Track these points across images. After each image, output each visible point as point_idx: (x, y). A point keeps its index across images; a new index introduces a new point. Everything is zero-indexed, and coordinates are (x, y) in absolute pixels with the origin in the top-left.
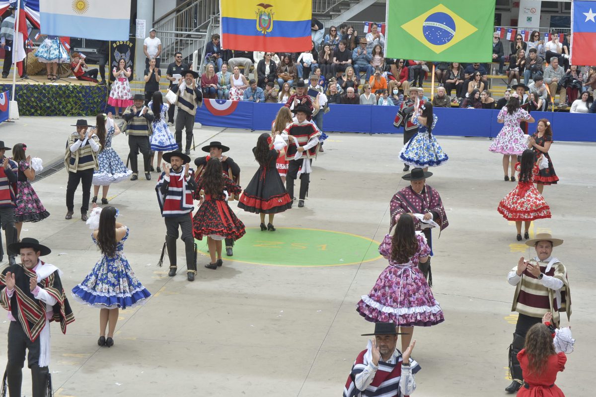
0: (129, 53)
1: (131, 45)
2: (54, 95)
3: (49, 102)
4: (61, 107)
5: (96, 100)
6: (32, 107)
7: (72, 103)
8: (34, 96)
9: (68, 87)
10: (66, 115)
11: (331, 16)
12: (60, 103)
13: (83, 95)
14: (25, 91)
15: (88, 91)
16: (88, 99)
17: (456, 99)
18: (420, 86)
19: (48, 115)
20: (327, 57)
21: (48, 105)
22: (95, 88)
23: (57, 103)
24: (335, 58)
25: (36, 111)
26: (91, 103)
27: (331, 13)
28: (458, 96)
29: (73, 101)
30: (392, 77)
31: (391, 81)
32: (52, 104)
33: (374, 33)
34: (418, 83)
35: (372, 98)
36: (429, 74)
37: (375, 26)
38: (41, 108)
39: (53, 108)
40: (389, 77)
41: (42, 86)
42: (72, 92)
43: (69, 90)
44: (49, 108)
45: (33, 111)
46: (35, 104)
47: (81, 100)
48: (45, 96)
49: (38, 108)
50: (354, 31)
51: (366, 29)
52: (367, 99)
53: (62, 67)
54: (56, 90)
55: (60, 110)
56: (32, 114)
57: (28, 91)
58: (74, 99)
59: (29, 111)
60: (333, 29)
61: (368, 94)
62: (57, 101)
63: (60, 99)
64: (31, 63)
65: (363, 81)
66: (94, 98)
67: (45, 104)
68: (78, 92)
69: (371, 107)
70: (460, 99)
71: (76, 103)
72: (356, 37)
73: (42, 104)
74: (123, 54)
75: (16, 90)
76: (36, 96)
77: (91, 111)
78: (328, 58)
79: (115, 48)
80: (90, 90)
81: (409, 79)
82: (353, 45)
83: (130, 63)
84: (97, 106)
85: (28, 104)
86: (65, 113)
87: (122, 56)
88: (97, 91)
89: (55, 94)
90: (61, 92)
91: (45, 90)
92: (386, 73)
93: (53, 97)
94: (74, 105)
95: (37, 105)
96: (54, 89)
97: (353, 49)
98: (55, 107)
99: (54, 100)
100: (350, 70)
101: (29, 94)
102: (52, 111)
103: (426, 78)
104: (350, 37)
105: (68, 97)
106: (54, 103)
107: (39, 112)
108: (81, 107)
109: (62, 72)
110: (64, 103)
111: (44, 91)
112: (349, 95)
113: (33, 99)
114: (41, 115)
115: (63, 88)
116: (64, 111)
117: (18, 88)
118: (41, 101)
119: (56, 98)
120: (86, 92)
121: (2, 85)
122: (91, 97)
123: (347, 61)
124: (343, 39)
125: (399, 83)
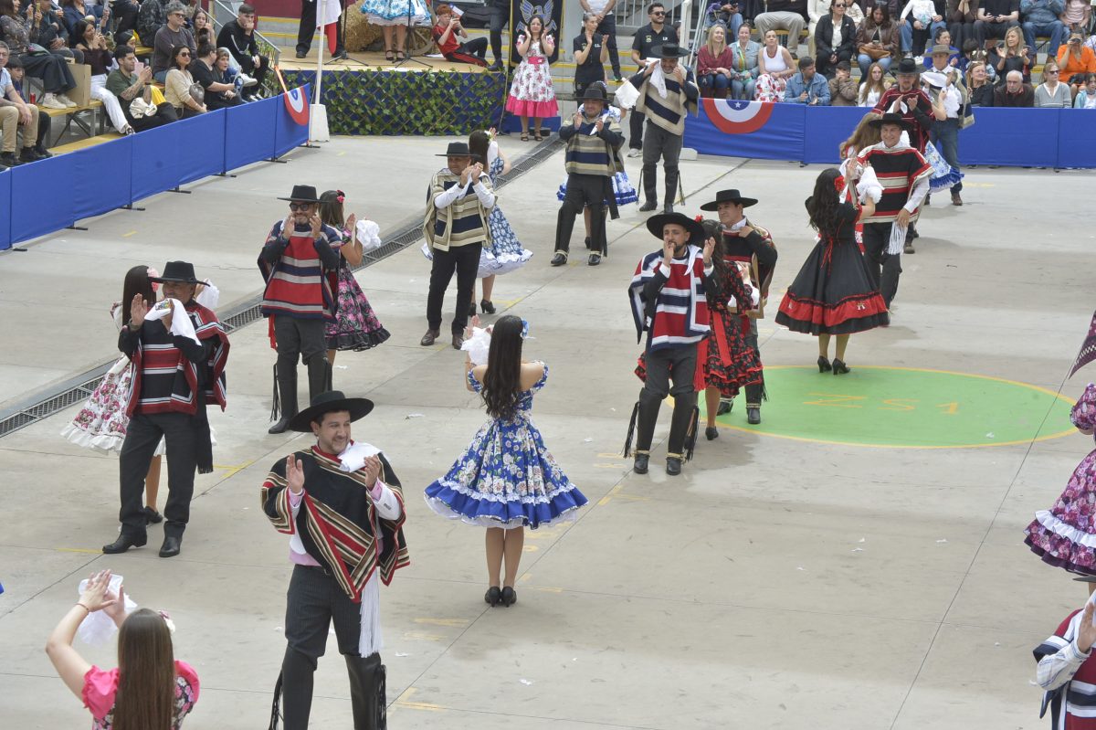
2: (399, 92)
3: (387, 107)
4: (412, 116)
5: (482, 103)
6: (355, 117)
7: (435, 108)
8: (360, 95)
9: (426, 76)
10: (422, 134)
12: (410, 109)
13: (456, 91)
14: (341, 85)
15: (466, 83)
16: (466, 99)
19: (387, 133)
20: (964, 8)
21: (386, 112)
22: (481, 78)
23: (404, 108)
24: (982, 11)
25: (363, 125)
26: (474, 109)
29: (436, 104)
32: (394, 110)
35: (1061, 91)
38: (372, 119)
39: (396, 119)
41: (374, 73)
42: (435, 86)
43: (428, 81)
44: (388, 118)
45: (356, 124)
46: (360, 111)
47: (452, 102)
48: (380, 95)
49: (368, 120)
52: (1051, 94)
53: (415, 34)
54: (404, 82)
55: (409, 124)
56: (355, 132)
57: (346, 83)
58: (439, 100)
59: (349, 125)
61: (1053, 84)
62: (406, 104)
63: (411, 100)
64: (353, 27)
65: (1042, 57)
66: (479, 98)
67: (381, 111)
68: (448, 87)
69: (1060, 112)
71: (442, 109)
73: (375, 111)
74: (538, 7)
75: (323, 83)
76: (363, 94)
78: (967, 10)
80: (471, 82)
83: (553, 25)
84: (486, 114)
85: (347, 111)
86: (421, 130)
87: (536, 11)
88: (485, 84)
89: (401, 90)
90: (412, 86)
91: (381, 83)
93: (396, 96)
94: (438, 113)
95: (365, 113)
96: (398, 81)
98: (400, 118)
99: (399, 102)
101: (349, 92)
102: (396, 125)
105: (428, 95)
106: (398, 108)
107: (368, 127)
108: (452, 117)
109: (416, 44)
110: (419, 109)
111: (378, 85)
112: (1010, 86)
113: (356, 101)
114: (372, 133)
115: (417, 79)
116: (418, 124)
117: (327, 79)
118: (372, 104)
119: (403, 99)
120: (462, 86)
121: (295, 72)
122: (474, 96)
123: (1009, 14)
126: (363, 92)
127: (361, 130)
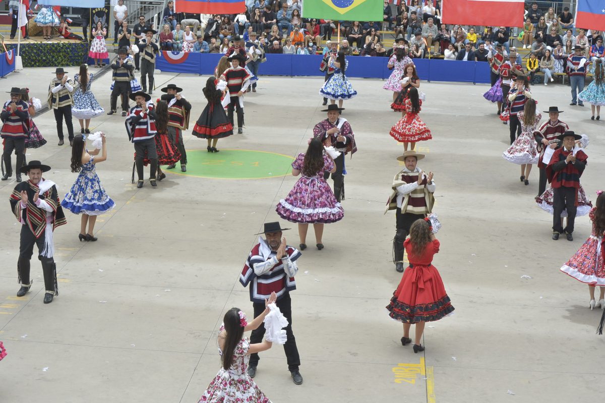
0: (105, 17)
1: (106, 11)
3: (45, 56)
4: (54, 59)
5: (80, 54)
6: (32, 60)
7: (62, 56)
9: (59, 45)
12: (53, 57)
13: (70, 50)
14: (27, 49)
15: (74, 47)
16: (74, 53)
17: (357, 49)
18: (329, 39)
19: (45, 66)
20: (257, 18)
21: (44, 58)
22: (80, 45)
23: (51, 57)
24: (264, 18)
25: (35, 63)
26: (77, 56)
28: (358, 46)
30: (307, 33)
31: (307, 36)
32: (47, 57)
34: (327, 37)
35: (292, 48)
36: (336, 30)
38: (39, 61)
39: (48, 61)
40: (305, 33)
41: (39, 44)
42: (62, 48)
44: (45, 60)
45: (33, 63)
46: (34, 58)
47: (69, 54)
48: (42, 52)
49: (37, 61)
52: (289, 49)
54: (50, 47)
55: (53, 62)
56: (32, 66)
57: (29, 48)
58: (64, 53)
59: (30, 64)
61: (289, 46)
62: (51, 55)
63: (53, 54)
64: (31, 27)
65: (285, 36)
66: (79, 52)
67: (42, 58)
68: (67, 48)
69: (291, 56)
70: (359, 49)
71: (65, 57)
72: (279, 2)
73: (40, 58)
74: (100, 18)
75: (20, 48)
77: (76, 62)
78: (258, 19)
79: (94, 14)
80: (76, 46)
81: (320, 34)
82: (277, 8)
83: (106, 25)
84: (81, 58)
85: (29, 58)
86: (57, 64)
87: (99, 20)
88: (81, 47)
89: (50, 50)
90: (54, 48)
91: (42, 47)
92: (303, 29)
93: (48, 52)
94: (63, 58)
95: (36, 59)
96: (48, 46)
97: (277, 11)
99: (49, 55)
100: (275, 27)
101: (30, 51)
102: (48, 63)
103: (333, 33)
105: (59, 52)
106: (48, 57)
107: (37, 64)
109: (55, 33)
110: (56, 57)
112: (274, 46)
113: (33, 54)
114: (39, 66)
115: (55, 46)
116: (56, 63)
117: (22, 46)
118: (39, 55)
119: (50, 53)
120: (72, 48)
121: (10, 44)
122: (77, 52)
123: (273, 20)
124: (269, 4)
125: (313, 37)
126: (35, 51)
127: (35, 65)
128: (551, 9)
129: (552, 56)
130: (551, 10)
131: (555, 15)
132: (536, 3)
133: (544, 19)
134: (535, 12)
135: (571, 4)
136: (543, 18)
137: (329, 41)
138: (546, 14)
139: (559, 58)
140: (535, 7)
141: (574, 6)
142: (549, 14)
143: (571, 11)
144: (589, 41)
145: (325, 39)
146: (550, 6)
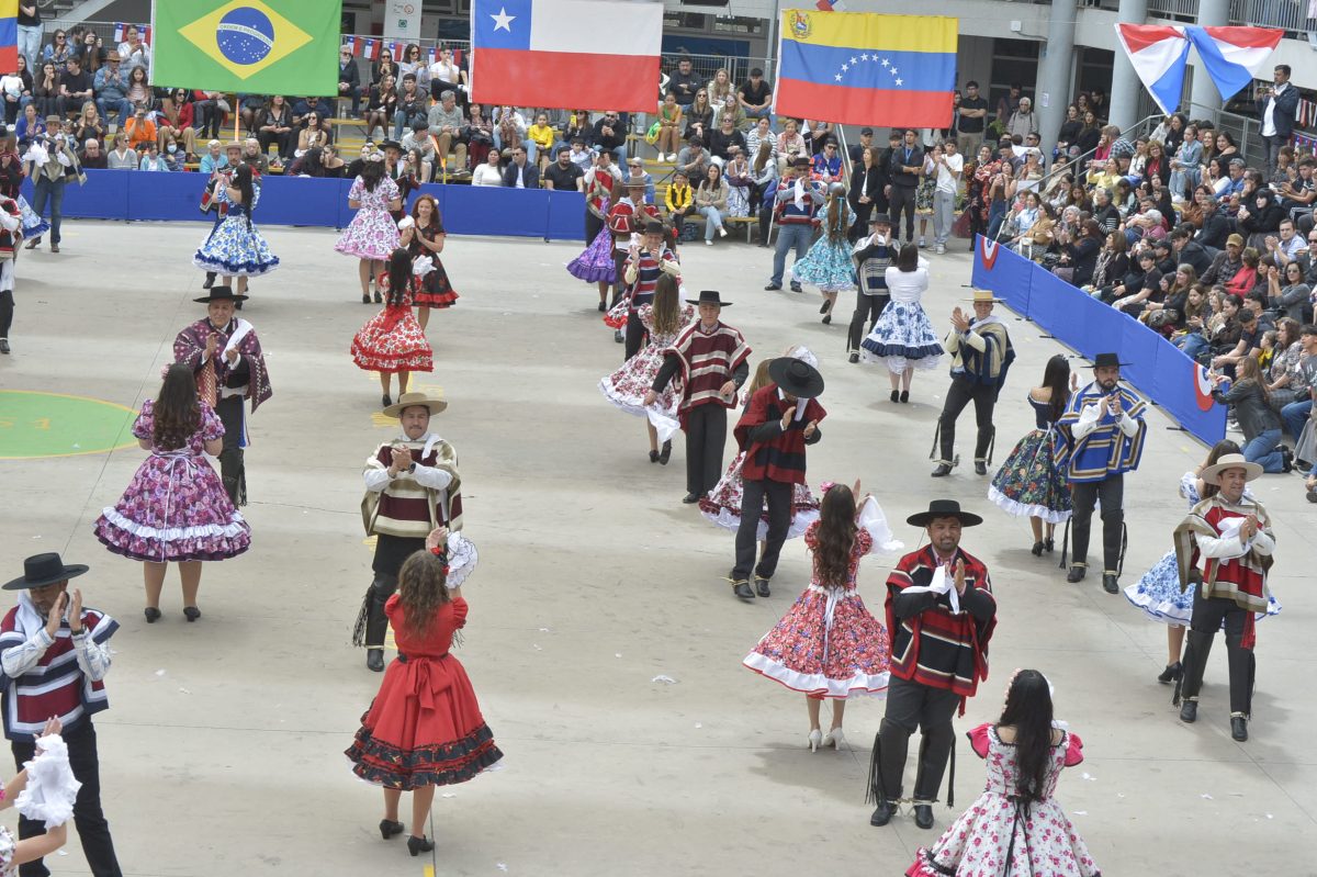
11: (55, 12)
17: (278, 160)
18: (215, 136)
20: (48, 85)
24: (64, 86)
27: (56, 7)
28: (282, 154)
31: (164, 128)
33: (132, 43)
34: (210, 131)
35: (130, 157)
36: (230, 116)
37: (132, 30)
40: (160, 121)
50: (96, 38)
51: (118, 35)
52: (121, 159)
60: (61, 34)
61: (123, 150)
65: (113, 128)
70: (285, 159)
72: (100, 49)
78: (50, 87)
81: (195, 125)
82: (94, 64)
92: (154, 113)
97: (96, 70)
100: (89, 108)
103: (225, 123)
104: (89, 50)
112: (89, 152)
123: (85, 91)
124: (76, 53)
125: (178, 131)
128: (721, 73)
129: (723, 179)
130: (721, 75)
131: (732, 85)
132: (689, 59)
133: (706, 96)
134: (686, 78)
135: (768, 62)
136: (702, 92)
137: (214, 142)
138: (711, 84)
139: (739, 183)
140: (685, 67)
141: (774, 64)
142: (718, 83)
143: (766, 78)
144: (807, 145)
145: (204, 135)
146: (720, 64)
